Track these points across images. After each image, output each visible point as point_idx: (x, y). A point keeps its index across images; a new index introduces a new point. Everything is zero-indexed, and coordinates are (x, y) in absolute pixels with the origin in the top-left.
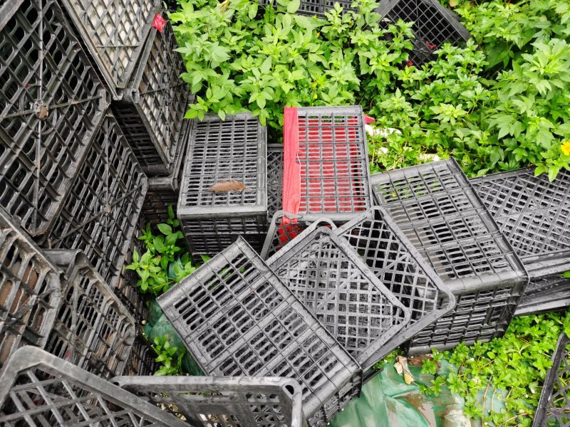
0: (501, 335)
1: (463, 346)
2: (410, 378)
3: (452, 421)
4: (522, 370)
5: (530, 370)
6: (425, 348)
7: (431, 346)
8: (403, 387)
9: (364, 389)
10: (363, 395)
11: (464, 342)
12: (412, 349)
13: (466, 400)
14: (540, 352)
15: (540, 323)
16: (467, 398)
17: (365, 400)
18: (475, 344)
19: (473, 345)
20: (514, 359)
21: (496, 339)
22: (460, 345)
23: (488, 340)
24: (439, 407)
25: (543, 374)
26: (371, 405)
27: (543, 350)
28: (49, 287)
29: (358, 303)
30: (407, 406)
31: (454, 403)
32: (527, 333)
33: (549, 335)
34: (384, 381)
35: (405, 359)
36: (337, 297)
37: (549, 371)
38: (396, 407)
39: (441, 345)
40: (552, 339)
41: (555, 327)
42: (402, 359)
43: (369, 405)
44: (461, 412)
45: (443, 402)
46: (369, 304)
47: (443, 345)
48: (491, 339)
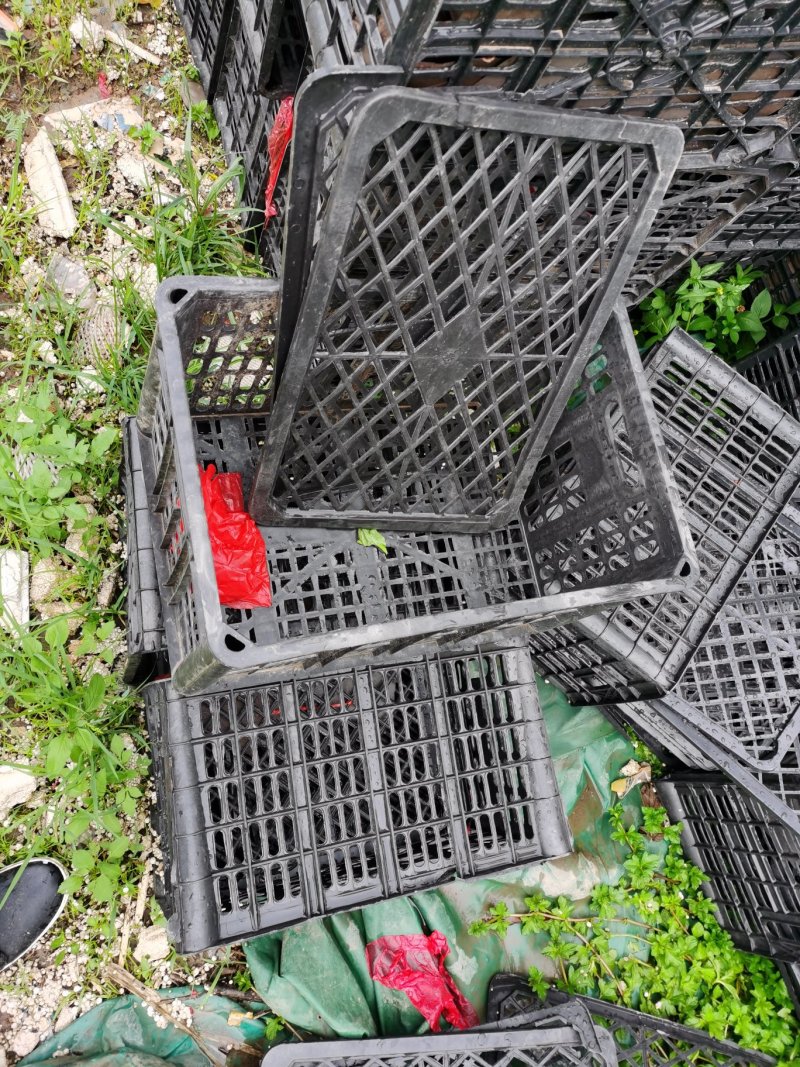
0: (741, 945)
1: (701, 878)
2: (621, 788)
3: (580, 866)
4: (690, 986)
5: (693, 1001)
6: (680, 812)
7: (686, 822)
8: (603, 779)
9: (586, 711)
10: (576, 713)
11: (708, 879)
12: (671, 788)
13: (617, 888)
14: (732, 1018)
15: (779, 1019)
16: (621, 889)
17: (570, 716)
18: (709, 900)
19: (705, 897)
20: (703, 970)
21: (729, 936)
22: (701, 874)
23: (722, 922)
24: (591, 844)
25: (693, 1022)
26: (564, 728)
27: (736, 1023)
28: (749, 139)
29: (758, 675)
30: (579, 788)
31: (607, 868)
32: (755, 993)
33: (765, 1034)
34: (605, 745)
35: (649, 778)
36: (757, 637)
37: (702, 1034)
38: (572, 771)
39: (691, 839)
40: (758, 1040)
41: (783, 1047)
42: (646, 774)
43: (562, 724)
44: (598, 880)
45: (601, 849)
46: (763, 695)
47: (693, 842)
48: (726, 928)
